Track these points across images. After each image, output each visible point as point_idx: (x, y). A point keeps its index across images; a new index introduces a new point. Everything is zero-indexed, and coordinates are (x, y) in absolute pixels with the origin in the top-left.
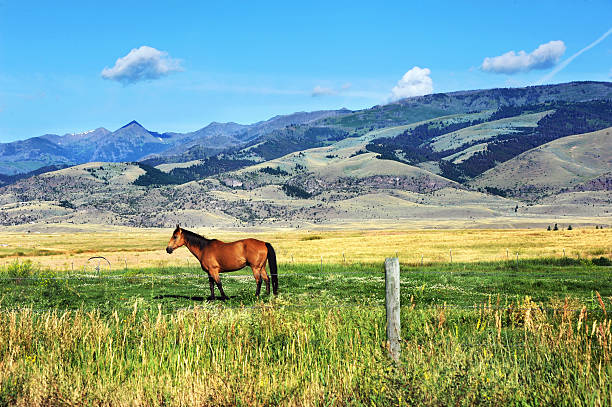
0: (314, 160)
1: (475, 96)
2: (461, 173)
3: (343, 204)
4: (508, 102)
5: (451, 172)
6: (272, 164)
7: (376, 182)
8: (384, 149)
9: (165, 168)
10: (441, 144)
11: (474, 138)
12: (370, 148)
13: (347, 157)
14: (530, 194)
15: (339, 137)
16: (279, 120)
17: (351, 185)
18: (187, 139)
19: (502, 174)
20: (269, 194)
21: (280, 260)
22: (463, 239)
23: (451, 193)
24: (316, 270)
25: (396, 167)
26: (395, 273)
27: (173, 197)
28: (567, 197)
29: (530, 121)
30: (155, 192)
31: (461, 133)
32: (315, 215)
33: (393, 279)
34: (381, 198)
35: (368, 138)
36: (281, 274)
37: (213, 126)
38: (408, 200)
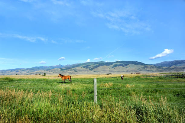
0: (77, 68)
1: (92, 62)
2: (91, 69)
3: (80, 72)
4: (95, 63)
5: (90, 69)
6: (73, 68)
7: (83, 70)
8: (84, 67)
9: (63, 69)
10: (89, 67)
11: (92, 66)
12: (83, 67)
13: (80, 68)
14: (97, 71)
15: (80, 66)
16: (74, 64)
17: (81, 71)
18: (65, 66)
19: (95, 70)
20: (73, 71)
21: (72, 78)
22: (92, 76)
23: (90, 71)
24: (78, 79)
25: (85, 69)
26: (96, 81)
27: (64, 71)
28: (100, 72)
29: (97, 65)
30: (62, 71)
31: (91, 66)
32: (77, 73)
33: (95, 83)
34: (84, 72)
35: (82, 66)
36: (72, 80)
37: (68, 65)
38: (86, 72)
